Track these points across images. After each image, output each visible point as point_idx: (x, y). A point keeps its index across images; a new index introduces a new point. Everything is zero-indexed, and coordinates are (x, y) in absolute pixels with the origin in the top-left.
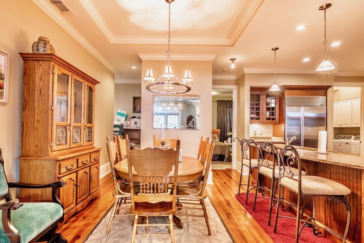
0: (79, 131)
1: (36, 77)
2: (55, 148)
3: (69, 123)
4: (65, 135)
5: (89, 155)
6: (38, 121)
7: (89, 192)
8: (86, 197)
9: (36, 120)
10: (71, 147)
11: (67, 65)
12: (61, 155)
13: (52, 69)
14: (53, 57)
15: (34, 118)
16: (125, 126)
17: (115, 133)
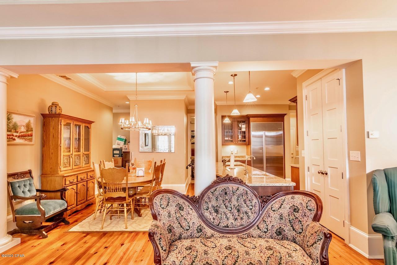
0: (79, 158)
1: (51, 127)
2: (62, 169)
3: (72, 153)
4: (69, 161)
5: (86, 173)
6: (52, 153)
7: (87, 199)
8: (84, 202)
9: (51, 153)
10: (73, 168)
11: (70, 117)
12: (66, 173)
13: (60, 122)
14: (61, 115)
15: (50, 152)
16: (124, 149)
17: (115, 156)
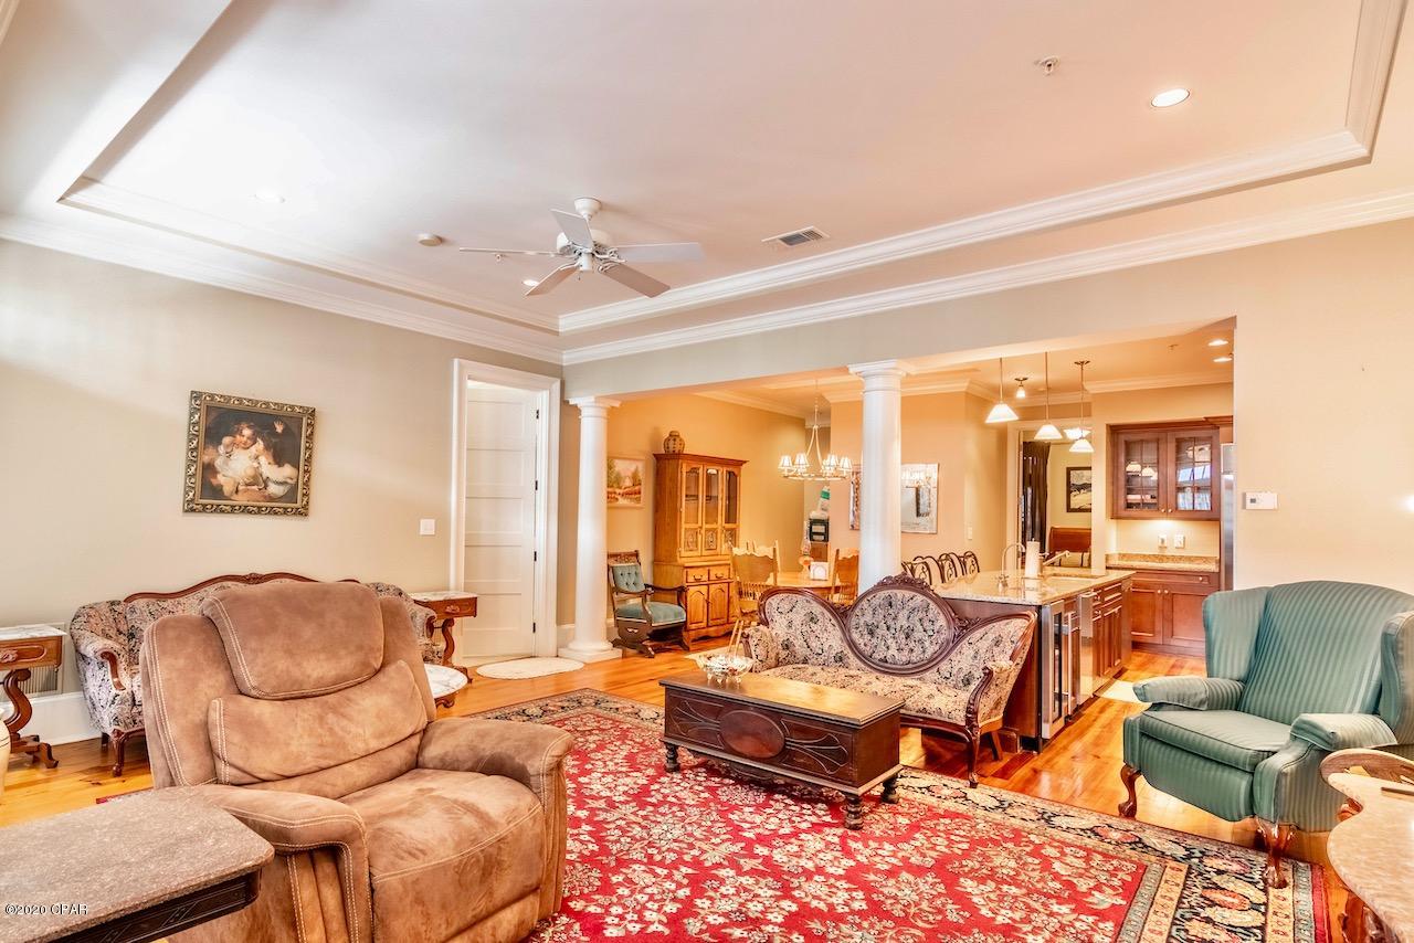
0: (714, 534)
1: (667, 477)
2: (684, 554)
3: (700, 525)
4: (695, 540)
5: (727, 567)
7: (727, 620)
8: (722, 623)
10: (702, 554)
11: (697, 457)
12: (689, 562)
13: (680, 467)
14: (682, 455)
15: (665, 521)
17: (815, 537)
